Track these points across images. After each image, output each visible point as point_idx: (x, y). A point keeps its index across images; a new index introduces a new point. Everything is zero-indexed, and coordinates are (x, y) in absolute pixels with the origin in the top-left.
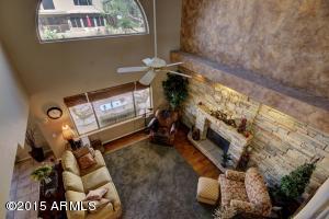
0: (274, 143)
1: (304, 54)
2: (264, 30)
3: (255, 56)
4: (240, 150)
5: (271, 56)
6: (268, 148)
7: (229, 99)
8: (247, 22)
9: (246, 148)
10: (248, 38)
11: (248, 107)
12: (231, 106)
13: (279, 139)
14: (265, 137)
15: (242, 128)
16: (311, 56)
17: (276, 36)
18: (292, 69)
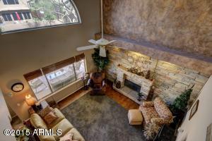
0: (167, 81)
1: (180, 30)
2: (156, 18)
3: (151, 33)
4: (148, 89)
5: (161, 33)
6: (164, 85)
7: (138, 60)
8: (145, 14)
9: (151, 87)
10: (146, 23)
11: (150, 63)
12: (140, 64)
13: (170, 79)
14: (162, 79)
15: (148, 76)
16: (183, 31)
17: (163, 21)
18: (174, 39)
